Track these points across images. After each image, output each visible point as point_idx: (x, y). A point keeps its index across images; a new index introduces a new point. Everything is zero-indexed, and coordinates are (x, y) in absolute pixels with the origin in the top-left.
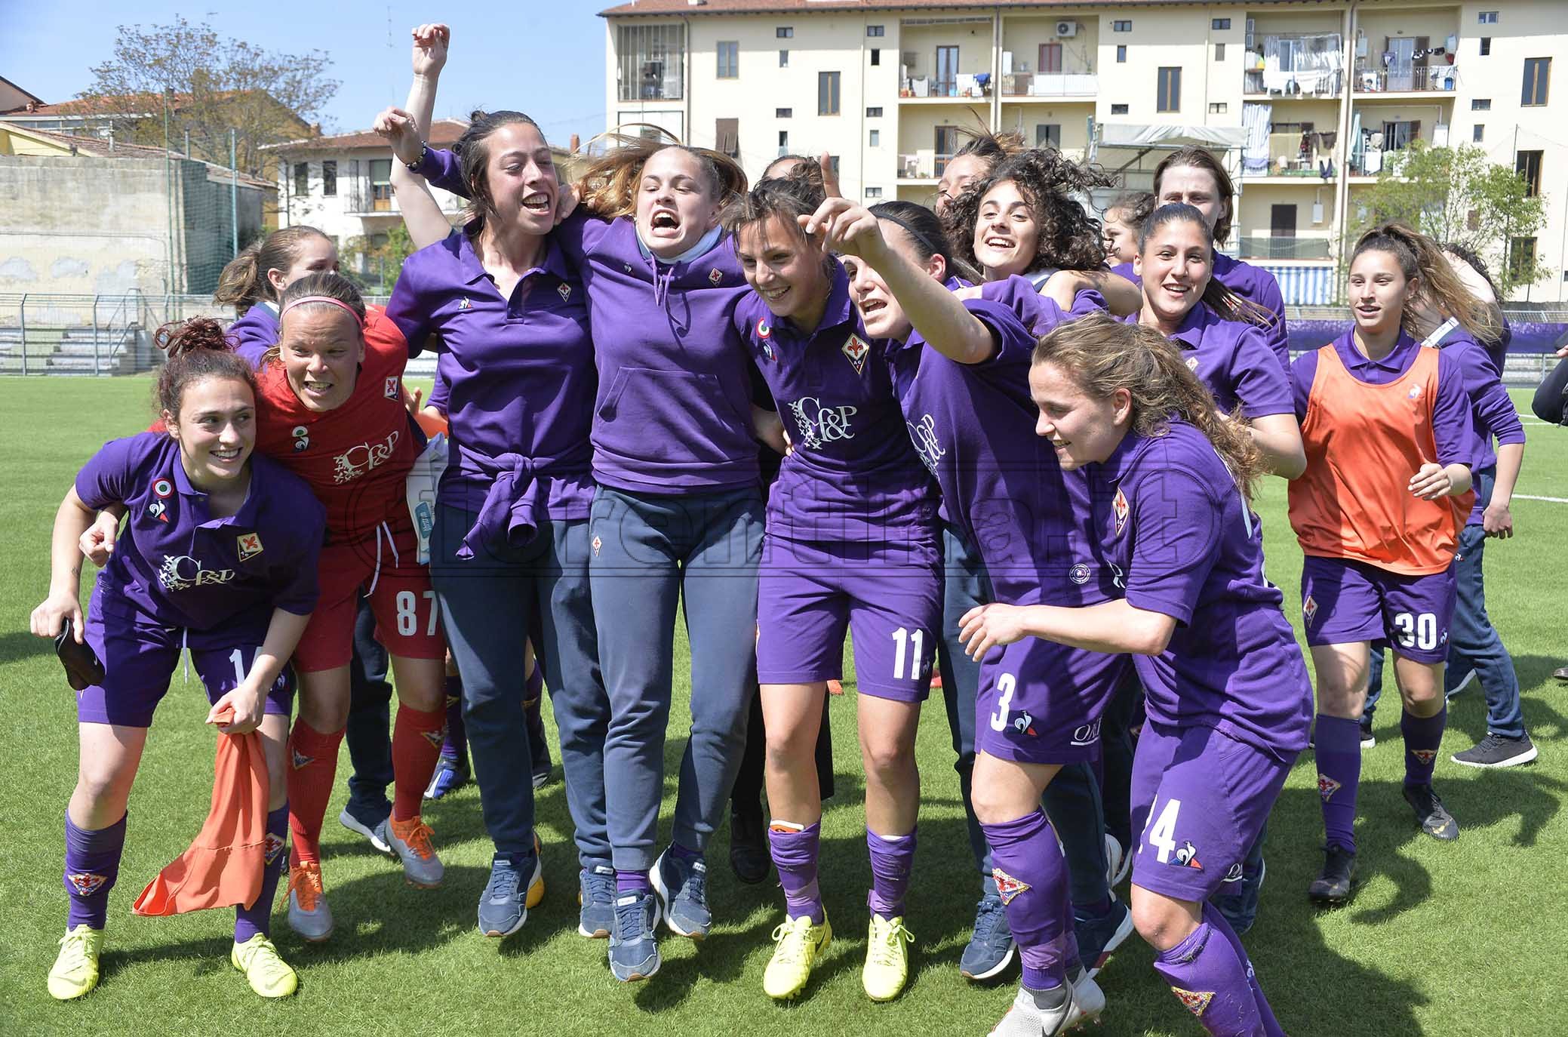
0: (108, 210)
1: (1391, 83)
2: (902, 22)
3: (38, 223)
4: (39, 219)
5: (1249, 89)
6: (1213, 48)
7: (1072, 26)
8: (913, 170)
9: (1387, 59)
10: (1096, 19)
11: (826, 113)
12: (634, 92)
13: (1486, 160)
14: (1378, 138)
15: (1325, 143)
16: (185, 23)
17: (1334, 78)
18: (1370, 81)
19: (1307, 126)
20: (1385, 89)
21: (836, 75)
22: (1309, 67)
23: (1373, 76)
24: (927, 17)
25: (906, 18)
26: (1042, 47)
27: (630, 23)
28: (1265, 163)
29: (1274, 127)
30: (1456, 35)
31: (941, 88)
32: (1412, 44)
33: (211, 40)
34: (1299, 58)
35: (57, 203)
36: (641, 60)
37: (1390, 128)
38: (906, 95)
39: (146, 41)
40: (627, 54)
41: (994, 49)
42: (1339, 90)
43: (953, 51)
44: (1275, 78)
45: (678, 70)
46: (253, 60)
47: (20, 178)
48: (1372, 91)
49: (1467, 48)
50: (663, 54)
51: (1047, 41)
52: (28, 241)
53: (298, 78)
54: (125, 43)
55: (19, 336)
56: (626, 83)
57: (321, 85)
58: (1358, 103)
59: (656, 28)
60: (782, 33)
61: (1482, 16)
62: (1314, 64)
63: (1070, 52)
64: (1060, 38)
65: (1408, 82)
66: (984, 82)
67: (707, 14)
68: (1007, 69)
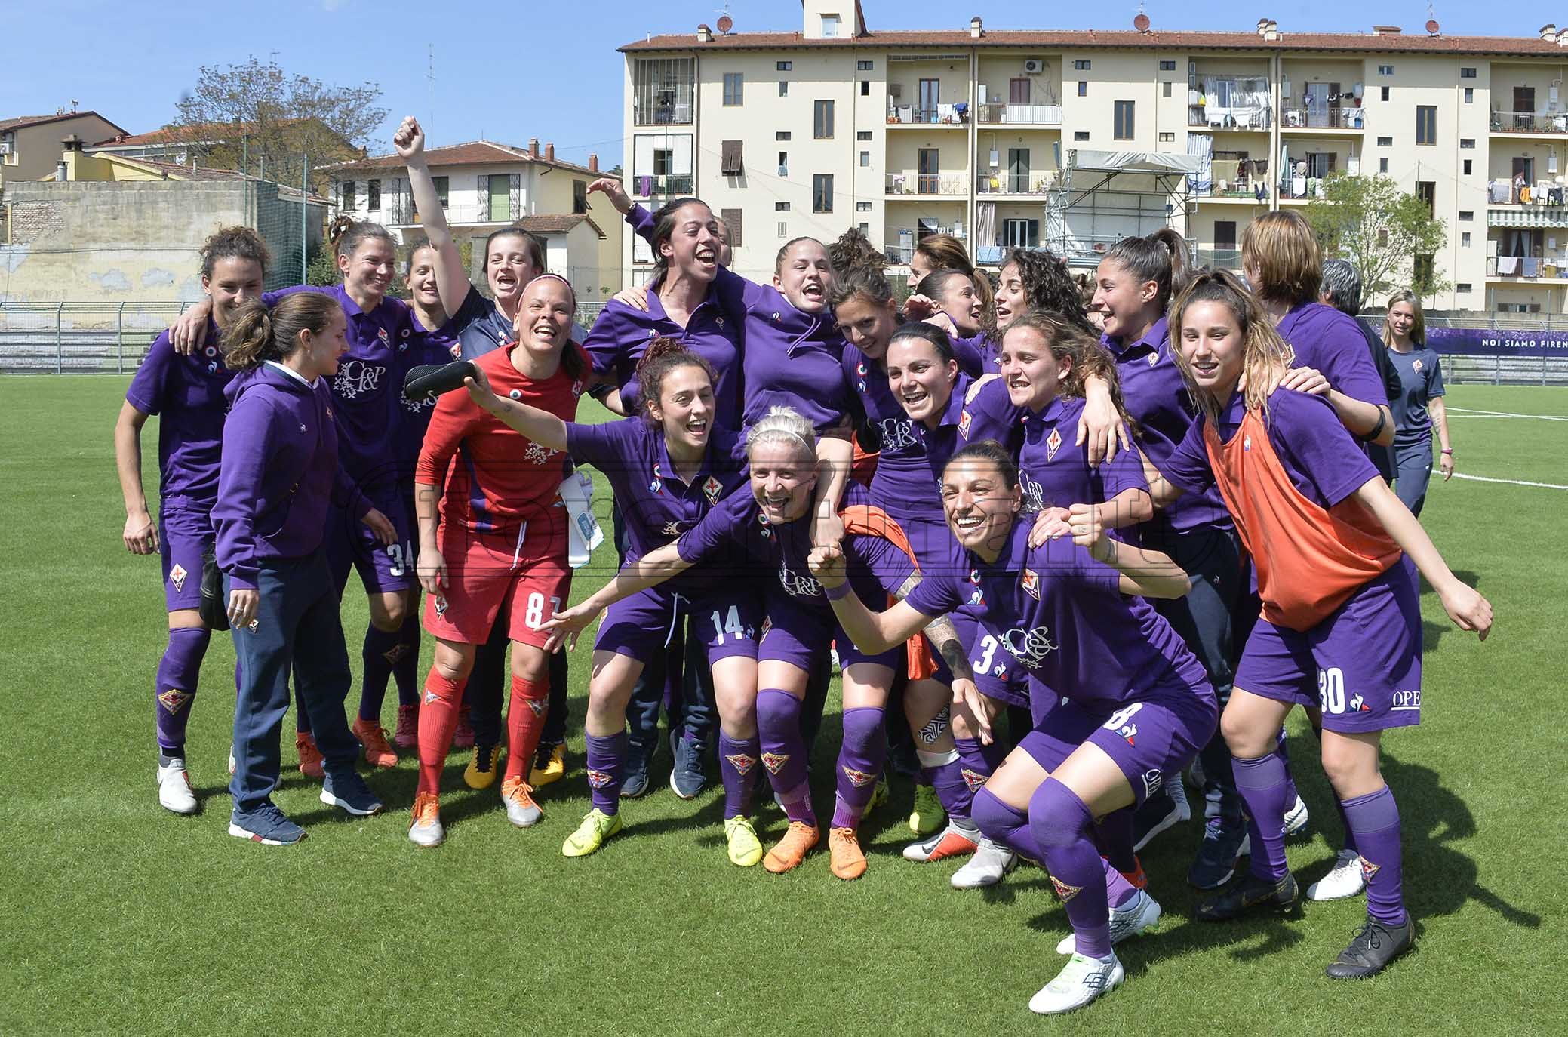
0: (192, 227)
1: (1311, 120)
2: (889, 58)
3: (134, 240)
4: (134, 236)
5: (1192, 121)
6: (1161, 86)
7: (1038, 65)
8: (899, 187)
9: (1307, 100)
10: (1060, 58)
11: (822, 137)
12: (649, 118)
13: (1397, 189)
14: (1303, 166)
15: (1259, 169)
16: (256, 63)
17: (1264, 114)
18: (1294, 118)
19: (1243, 155)
20: (1306, 126)
21: (830, 103)
22: (1242, 105)
23: (1296, 114)
24: (911, 54)
25: (892, 54)
26: (1012, 81)
27: (647, 58)
28: (1208, 185)
29: (1215, 154)
30: (1362, 83)
31: (923, 115)
32: (1327, 88)
33: (277, 77)
34: (1234, 96)
35: (150, 222)
36: (655, 89)
37: (1312, 158)
38: (893, 122)
39: (223, 78)
40: (643, 84)
41: (971, 82)
42: (1269, 125)
43: (934, 84)
44: (1215, 113)
45: (689, 98)
46: (313, 93)
47: (120, 201)
48: (1296, 127)
49: (1371, 94)
50: (675, 84)
51: (1017, 77)
52: (125, 255)
53: (351, 107)
54: (206, 82)
55: (116, 339)
56: (642, 109)
57: (372, 113)
58: (1285, 137)
59: (669, 61)
60: (782, 66)
61: (1381, 69)
62: (1247, 103)
63: (1037, 86)
64: (1029, 74)
65: (1325, 120)
66: (962, 111)
67: (715, 49)
68: (983, 100)
